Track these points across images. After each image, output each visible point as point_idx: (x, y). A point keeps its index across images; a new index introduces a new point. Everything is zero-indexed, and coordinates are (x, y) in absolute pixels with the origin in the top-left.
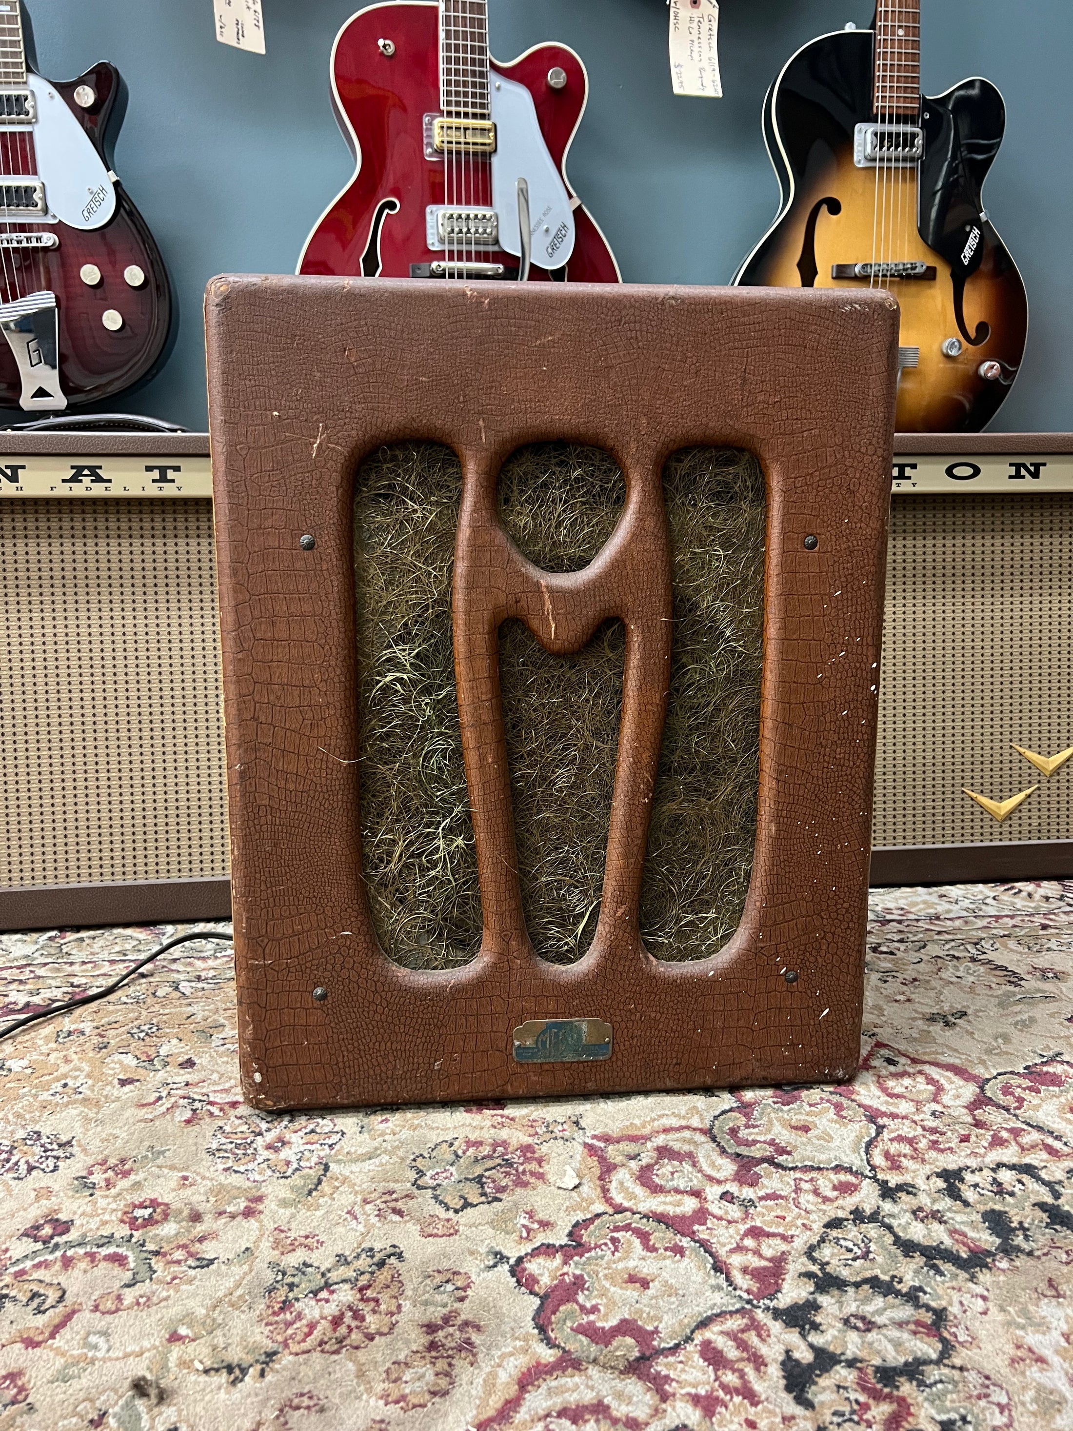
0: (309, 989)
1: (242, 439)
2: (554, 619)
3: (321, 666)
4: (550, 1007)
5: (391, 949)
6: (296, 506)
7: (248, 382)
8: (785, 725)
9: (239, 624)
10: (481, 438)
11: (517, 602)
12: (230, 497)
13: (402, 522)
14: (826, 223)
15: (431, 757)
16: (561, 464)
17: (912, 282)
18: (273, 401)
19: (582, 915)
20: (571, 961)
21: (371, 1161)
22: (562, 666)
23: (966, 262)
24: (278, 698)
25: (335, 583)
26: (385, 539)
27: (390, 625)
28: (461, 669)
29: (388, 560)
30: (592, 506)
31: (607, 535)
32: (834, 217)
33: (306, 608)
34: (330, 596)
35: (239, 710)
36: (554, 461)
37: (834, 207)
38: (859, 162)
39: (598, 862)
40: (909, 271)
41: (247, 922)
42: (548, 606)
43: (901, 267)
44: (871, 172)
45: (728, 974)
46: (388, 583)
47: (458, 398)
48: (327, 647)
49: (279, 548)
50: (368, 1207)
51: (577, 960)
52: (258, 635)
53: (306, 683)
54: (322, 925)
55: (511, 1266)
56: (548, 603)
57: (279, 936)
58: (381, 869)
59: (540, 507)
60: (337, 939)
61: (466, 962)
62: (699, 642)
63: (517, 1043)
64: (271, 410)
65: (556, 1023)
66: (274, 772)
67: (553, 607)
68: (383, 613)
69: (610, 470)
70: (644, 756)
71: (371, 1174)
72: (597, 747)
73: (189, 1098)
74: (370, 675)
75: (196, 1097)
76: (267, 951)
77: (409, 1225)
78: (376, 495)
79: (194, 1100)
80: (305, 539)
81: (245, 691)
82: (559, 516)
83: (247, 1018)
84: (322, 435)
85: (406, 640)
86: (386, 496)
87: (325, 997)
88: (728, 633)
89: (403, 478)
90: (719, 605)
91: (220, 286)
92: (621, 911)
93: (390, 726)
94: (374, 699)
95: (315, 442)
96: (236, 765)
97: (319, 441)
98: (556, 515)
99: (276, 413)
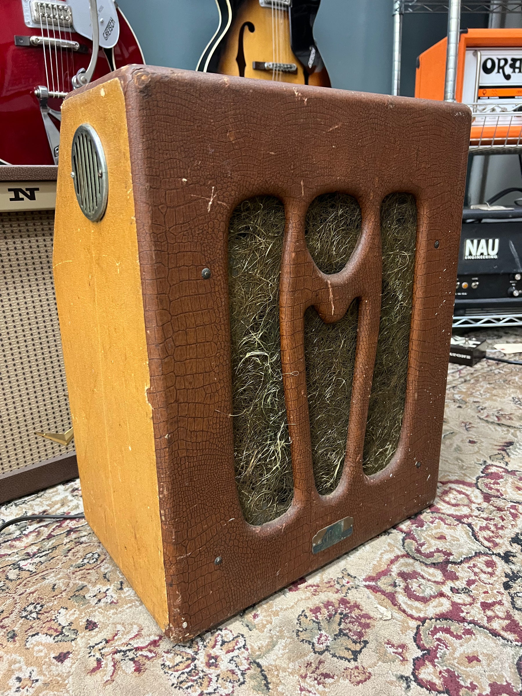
0: (212, 561)
1: (163, 200)
2: (334, 303)
3: (215, 356)
4: (328, 520)
5: (249, 518)
6: (198, 249)
7: (165, 156)
8: (422, 341)
9: (165, 339)
10: (302, 193)
11: (317, 295)
12: (156, 245)
13: (253, 251)
14: (249, 38)
15: (268, 398)
16: (332, 206)
17: (288, 75)
18: (182, 171)
19: (337, 465)
20: (331, 491)
21: (277, 647)
22: (329, 329)
23: (310, 66)
24: (190, 383)
25: (223, 300)
26: (244, 264)
27: (247, 320)
28: (286, 342)
29: (246, 278)
30: (347, 231)
31: (353, 248)
32: (251, 34)
33: (206, 319)
34: (220, 309)
35: (167, 398)
36: (329, 204)
37: (252, 29)
38: (262, 3)
39: (344, 435)
40: (289, 69)
41: (175, 535)
42: (331, 296)
43: (286, 66)
44: (267, 10)
45: (397, 473)
46: (246, 293)
47: (290, 166)
48: (219, 343)
49: (189, 280)
50: (308, 680)
51: (334, 490)
52: (177, 344)
53: (207, 369)
54: (219, 520)
55: (415, 681)
56: (331, 294)
57: (195, 536)
58: (243, 474)
59: (323, 234)
60: (227, 525)
61: (285, 511)
62: (388, 304)
63: (314, 545)
64: (182, 178)
65: (331, 527)
66: (189, 433)
67: (334, 296)
68: (244, 313)
69: (355, 209)
70: (370, 372)
71: (286, 656)
72: (344, 371)
73: (120, 652)
74: (237, 356)
75: (124, 648)
76: (188, 548)
77: (341, 681)
78: (239, 235)
79: (125, 652)
80: (205, 271)
81: (170, 384)
82: (332, 240)
83: (177, 592)
84: (214, 195)
85: (255, 328)
86: (244, 235)
87: (221, 561)
88: (400, 297)
89: (253, 222)
90: (397, 282)
91: (142, 75)
92: (358, 458)
93: (247, 385)
94: (239, 370)
95: (209, 201)
96: (165, 435)
97: (212, 200)
98: (330, 239)
99: (184, 180)
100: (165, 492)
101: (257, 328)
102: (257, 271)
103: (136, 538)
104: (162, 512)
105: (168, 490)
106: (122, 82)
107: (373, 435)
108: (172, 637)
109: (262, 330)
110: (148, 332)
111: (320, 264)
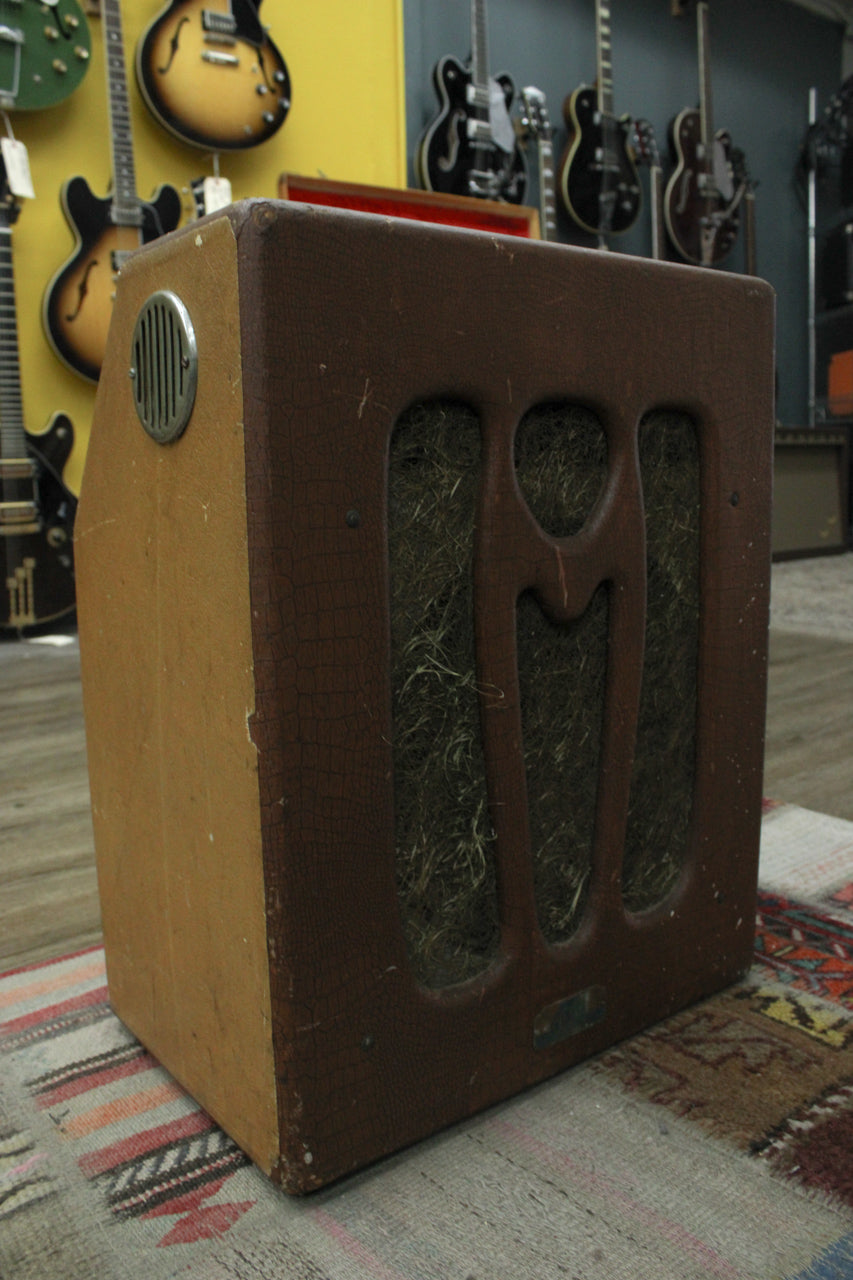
0: (357, 1042)
1: (288, 396)
2: (566, 586)
3: (365, 665)
4: (561, 988)
6: (341, 476)
9: (282, 626)
10: (508, 398)
11: (538, 570)
12: (273, 468)
13: (430, 489)
15: (455, 752)
16: (558, 424)
18: (320, 352)
19: (576, 889)
20: (566, 936)
22: (559, 634)
24: (322, 709)
27: (418, 607)
29: (417, 533)
30: (583, 466)
33: (351, 597)
34: (375, 581)
35: (283, 731)
36: (553, 421)
41: (294, 985)
42: (562, 574)
45: (683, 911)
46: (417, 559)
47: (489, 355)
48: (372, 641)
51: (571, 934)
52: (302, 636)
53: (351, 687)
54: (369, 967)
56: (561, 569)
57: (327, 991)
59: (545, 468)
60: (384, 977)
61: (484, 966)
63: (537, 1032)
64: (318, 363)
65: (567, 1001)
66: (320, 800)
67: (566, 574)
68: (414, 594)
69: (595, 431)
74: (400, 669)
76: (315, 1012)
78: (406, 459)
80: (351, 514)
81: (288, 708)
82: (559, 479)
83: (296, 1095)
84: (368, 392)
85: (432, 623)
86: (414, 461)
87: (372, 1045)
88: (678, 587)
89: (430, 440)
90: (672, 561)
91: (265, 212)
92: (614, 875)
93: (418, 724)
94: (404, 695)
95: (361, 401)
96: (279, 800)
97: (365, 399)
98: (557, 477)
99: (323, 366)
100: (278, 905)
101: (435, 623)
102: (436, 522)
103: (217, 1008)
104: (272, 942)
105: (283, 900)
106: (235, 222)
107: (640, 837)
108: (285, 1181)
109: (444, 627)
110: (256, 613)
111: (541, 518)
